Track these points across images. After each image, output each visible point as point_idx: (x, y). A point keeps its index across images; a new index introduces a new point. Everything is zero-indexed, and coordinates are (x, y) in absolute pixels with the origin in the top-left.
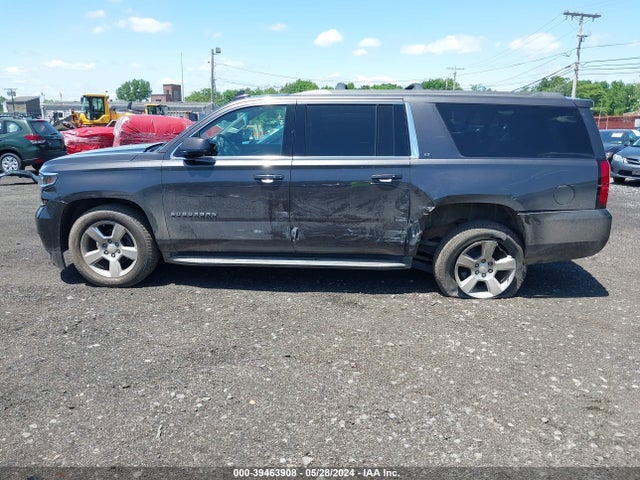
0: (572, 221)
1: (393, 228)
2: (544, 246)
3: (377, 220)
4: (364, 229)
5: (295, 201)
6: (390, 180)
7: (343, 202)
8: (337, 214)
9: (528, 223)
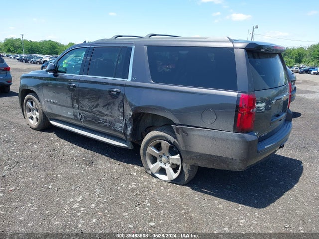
0: (213, 138)
1: (118, 122)
2: (193, 153)
3: (111, 116)
4: (106, 120)
5: (80, 99)
6: (115, 93)
7: (97, 103)
8: (95, 109)
9: (179, 133)
